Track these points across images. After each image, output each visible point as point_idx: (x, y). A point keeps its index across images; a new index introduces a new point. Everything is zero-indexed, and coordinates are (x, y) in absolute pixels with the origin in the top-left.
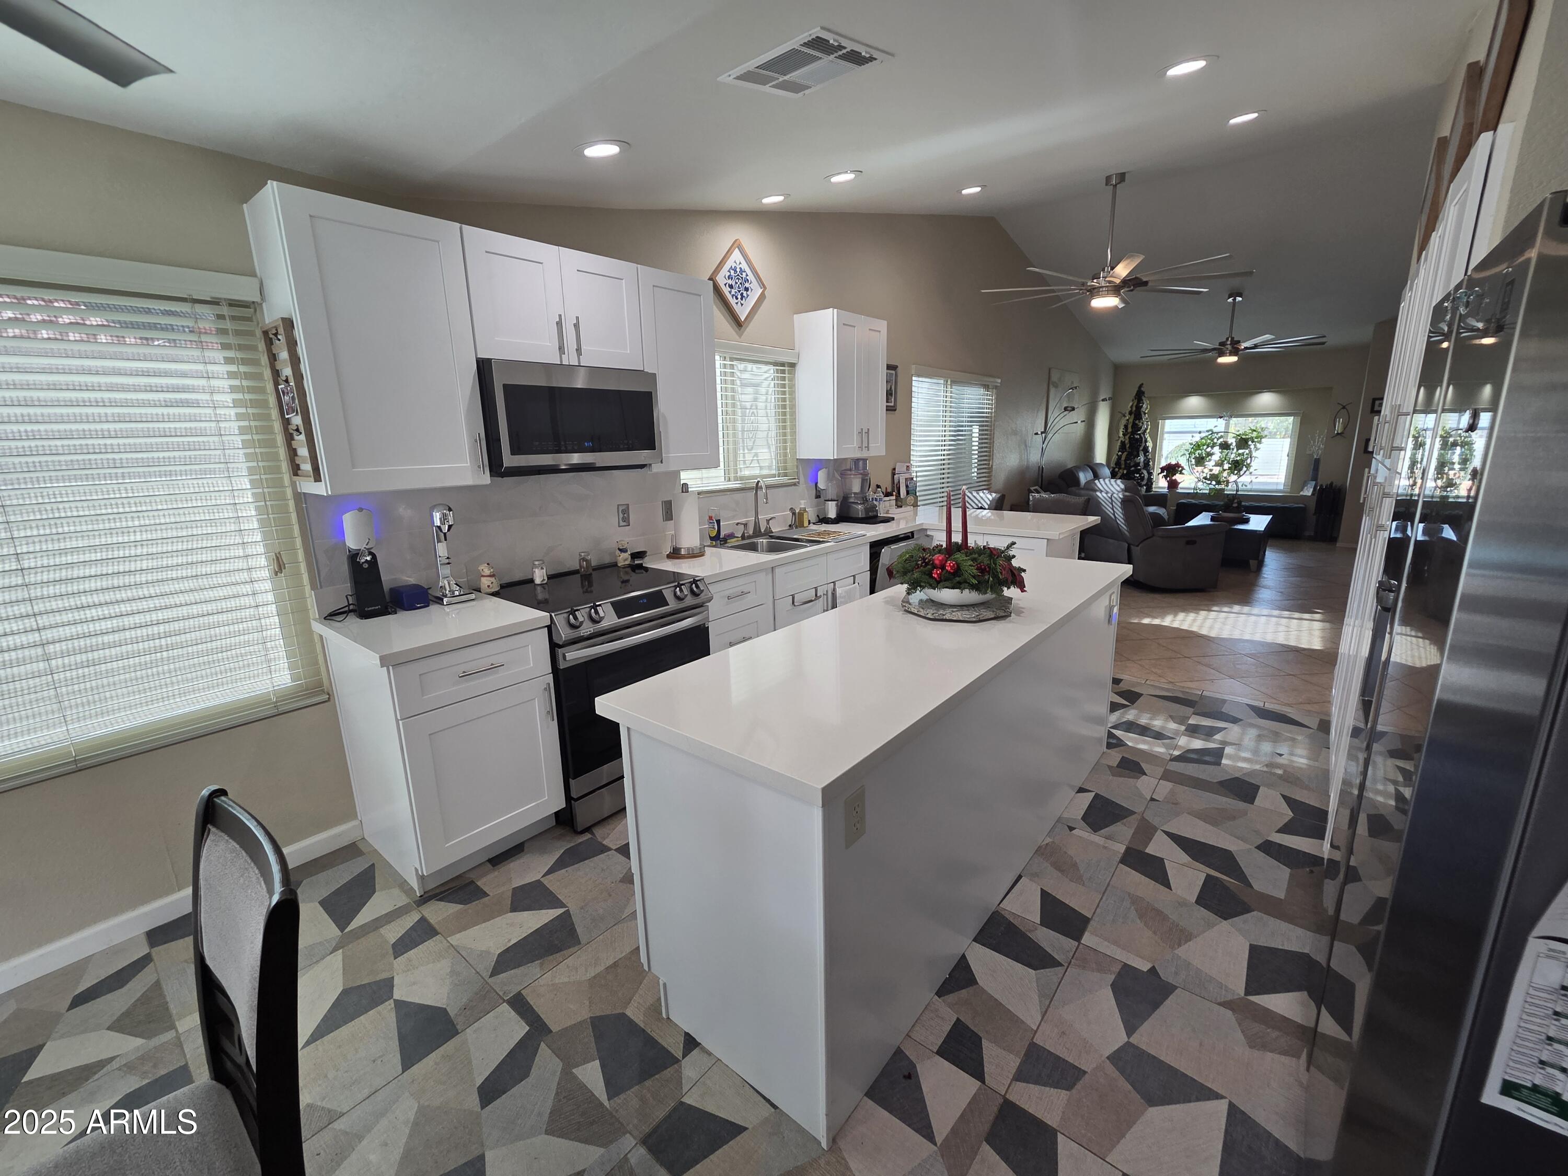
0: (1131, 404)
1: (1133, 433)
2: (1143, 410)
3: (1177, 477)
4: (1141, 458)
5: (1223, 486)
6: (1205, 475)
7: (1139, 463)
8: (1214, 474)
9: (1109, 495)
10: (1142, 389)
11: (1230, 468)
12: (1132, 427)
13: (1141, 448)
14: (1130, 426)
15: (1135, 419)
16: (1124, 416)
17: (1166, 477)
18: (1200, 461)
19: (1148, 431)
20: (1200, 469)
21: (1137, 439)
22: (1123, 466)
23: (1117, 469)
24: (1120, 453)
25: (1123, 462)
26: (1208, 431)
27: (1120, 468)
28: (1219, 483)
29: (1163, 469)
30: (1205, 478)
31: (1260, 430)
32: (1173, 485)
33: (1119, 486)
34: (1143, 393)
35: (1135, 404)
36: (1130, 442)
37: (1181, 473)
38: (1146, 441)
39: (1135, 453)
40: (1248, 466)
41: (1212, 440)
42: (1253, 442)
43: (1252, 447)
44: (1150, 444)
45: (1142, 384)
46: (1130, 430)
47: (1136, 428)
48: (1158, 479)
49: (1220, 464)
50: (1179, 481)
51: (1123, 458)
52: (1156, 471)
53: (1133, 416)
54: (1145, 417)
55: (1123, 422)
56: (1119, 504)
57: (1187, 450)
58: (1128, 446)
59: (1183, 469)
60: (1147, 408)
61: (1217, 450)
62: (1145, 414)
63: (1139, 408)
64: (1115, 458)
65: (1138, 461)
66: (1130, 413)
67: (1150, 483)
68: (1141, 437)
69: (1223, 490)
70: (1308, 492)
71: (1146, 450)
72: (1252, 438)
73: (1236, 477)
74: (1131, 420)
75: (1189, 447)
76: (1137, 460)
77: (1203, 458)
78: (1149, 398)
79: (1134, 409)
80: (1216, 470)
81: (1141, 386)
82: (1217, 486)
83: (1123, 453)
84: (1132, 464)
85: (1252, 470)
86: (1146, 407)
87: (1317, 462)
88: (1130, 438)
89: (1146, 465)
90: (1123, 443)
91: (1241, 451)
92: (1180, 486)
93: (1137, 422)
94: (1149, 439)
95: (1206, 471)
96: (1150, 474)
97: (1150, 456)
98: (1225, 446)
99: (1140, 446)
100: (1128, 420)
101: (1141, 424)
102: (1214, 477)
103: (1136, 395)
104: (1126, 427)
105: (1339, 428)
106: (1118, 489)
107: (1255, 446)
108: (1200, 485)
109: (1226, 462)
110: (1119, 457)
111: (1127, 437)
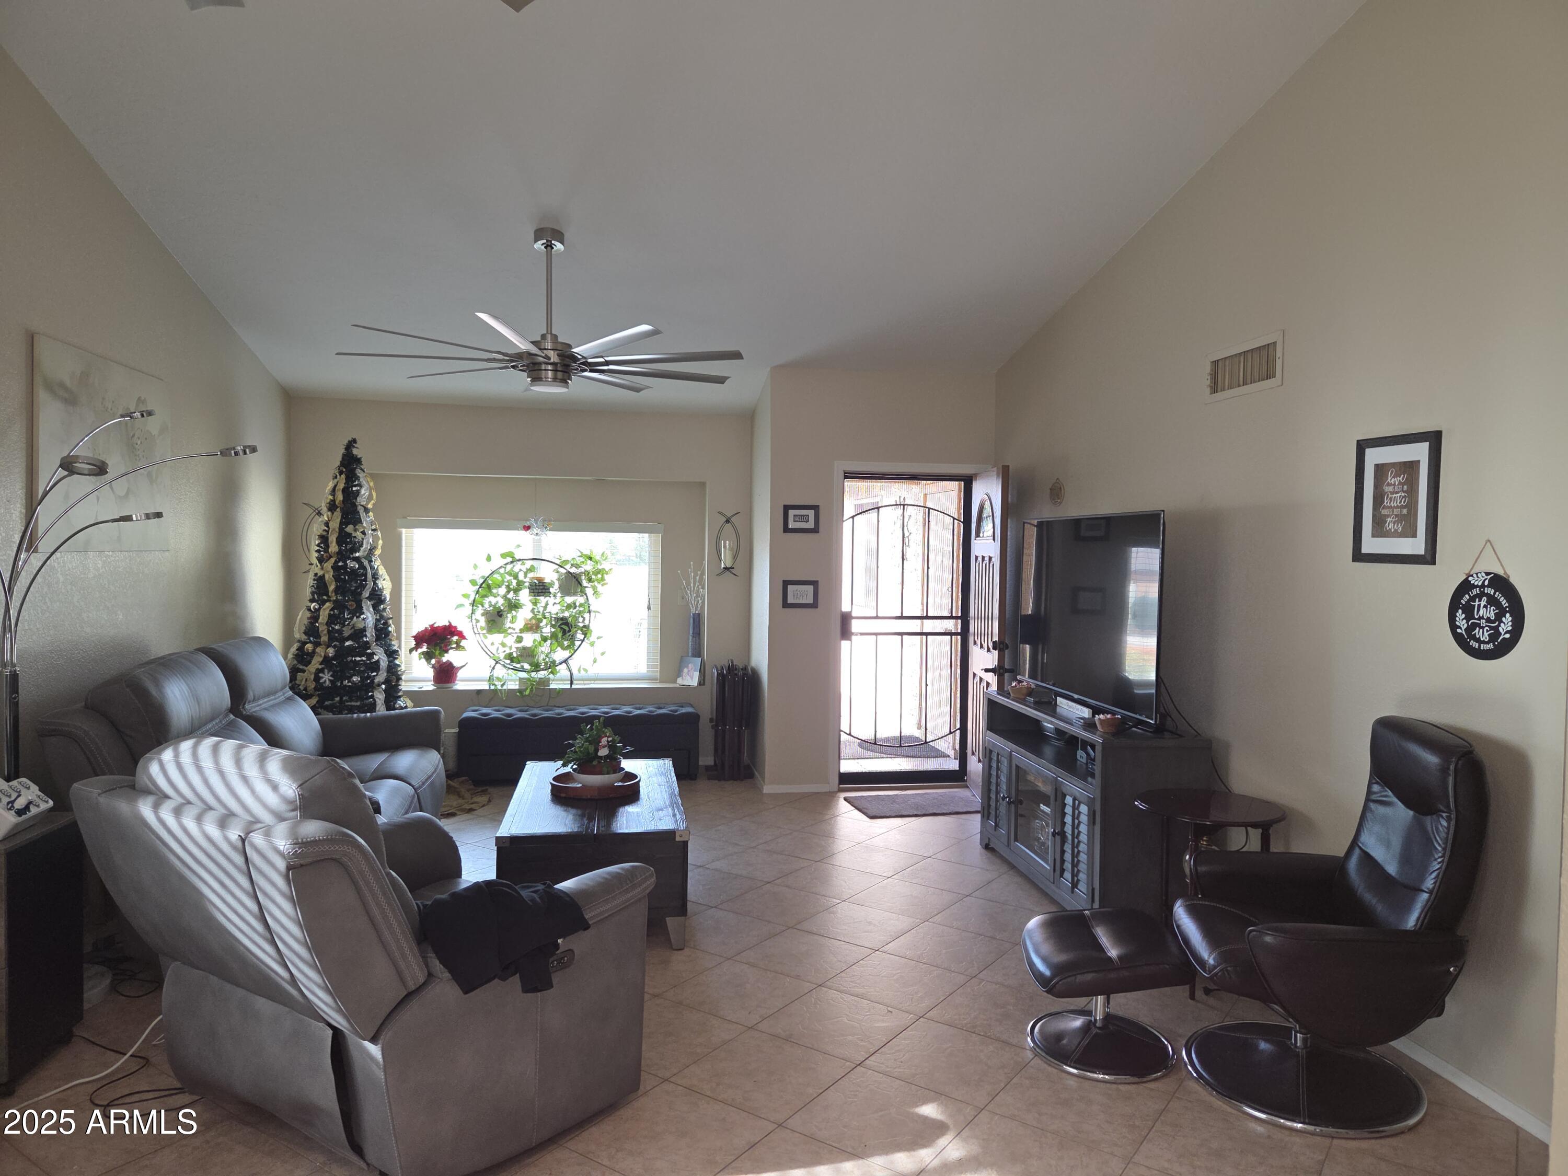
0: (331, 485)
1: (343, 556)
2: (362, 500)
3: (452, 657)
4: (369, 617)
5: (542, 674)
6: (508, 651)
7: (364, 630)
8: (524, 648)
9: (234, 834)
10: (355, 451)
11: (554, 636)
12: (339, 542)
13: (366, 594)
14: (333, 539)
15: (344, 523)
16: (319, 514)
17: (428, 656)
18: (495, 620)
19: (378, 552)
20: (497, 638)
21: (353, 571)
22: (324, 639)
23: (309, 647)
24: (313, 605)
25: (323, 629)
26: (504, 556)
27: (317, 644)
28: (536, 667)
29: (420, 639)
30: (510, 657)
31: (598, 558)
32: (445, 674)
33: (275, 787)
34: (358, 461)
35: (341, 486)
36: (337, 578)
37: (459, 647)
38: (375, 577)
39: (352, 605)
40: (586, 630)
41: (516, 577)
42: (590, 580)
43: (589, 591)
44: (385, 584)
45: (354, 441)
46: (334, 548)
47: (348, 545)
48: (409, 662)
49: (534, 627)
50: (456, 664)
51: (324, 616)
52: (405, 643)
53: (338, 514)
54: (367, 520)
55: (317, 528)
56: (280, 882)
57: (466, 596)
58: (332, 588)
59: (461, 636)
60: (370, 498)
61: (525, 596)
62: (367, 510)
63: (350, 496)
64: (302, 617)
65: (360, 625)
66: (332, 507)
67: (394, 675)
68: (362, 566)
69: (544, 682)
70: (690, 679)
71: (377, 598)
72: (587, 573)
73: (566, 654)
74: (335, 525)
75: (471, 590)
76: (358, 623)
77: (500, 614)
78: (373, 476)
79: (340, 497)
80: (529, 640)
81: (351, 444)
82: (533, 674)
83: (323, 603)
84: (346, 633)
85: (593, 638)
86: (366, 493)
87: (697, 620)
88: (335, 568)
89: (382, 633)
90: (320, 581)
91: (569, 600)
92: (460, 674)
93: (350, 529)
94: (382, 571)
95: (510, 641)
96: (392, 654)
97: (388, 613)
98: (540, 589)
99: (364, 587)
100: (327, 524)
101: (359, 535)
102: (527, 654)
103: (342, 464)
104: (324, 539)
105: (726, 559)
106: (273, 800)
107: (594, 588)
108: (500, 672)
109: (545, 621)
110: (315, 617)
111: (329, 565)
